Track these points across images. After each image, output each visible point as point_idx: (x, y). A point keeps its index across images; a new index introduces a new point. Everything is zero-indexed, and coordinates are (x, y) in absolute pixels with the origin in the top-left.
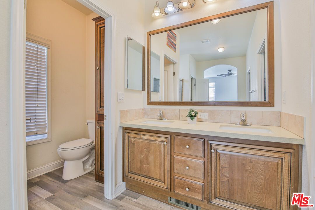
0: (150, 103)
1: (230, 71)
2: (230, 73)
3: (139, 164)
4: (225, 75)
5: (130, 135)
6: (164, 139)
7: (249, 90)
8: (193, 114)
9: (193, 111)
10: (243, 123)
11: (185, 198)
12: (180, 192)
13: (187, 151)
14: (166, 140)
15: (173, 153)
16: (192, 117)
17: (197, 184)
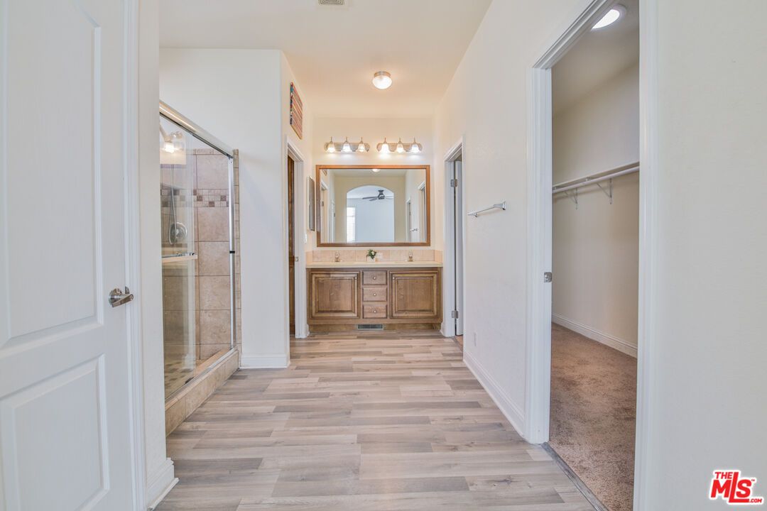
0: (320, 245)
1: (381, 192)
2: (381, 196)
3: (328, 301)
4: (373, 199)
5: (317, 276)
6: (354, 275)
7: (410, 227)
8: (373, 253)
9: (372, 251)
10: (411, 259)
11: (372, 320)
12: (368, 317)
13: (374, 282)
14: (356, 275)
15: (361, 286)
16: (372, 256)
17: (382, 306)
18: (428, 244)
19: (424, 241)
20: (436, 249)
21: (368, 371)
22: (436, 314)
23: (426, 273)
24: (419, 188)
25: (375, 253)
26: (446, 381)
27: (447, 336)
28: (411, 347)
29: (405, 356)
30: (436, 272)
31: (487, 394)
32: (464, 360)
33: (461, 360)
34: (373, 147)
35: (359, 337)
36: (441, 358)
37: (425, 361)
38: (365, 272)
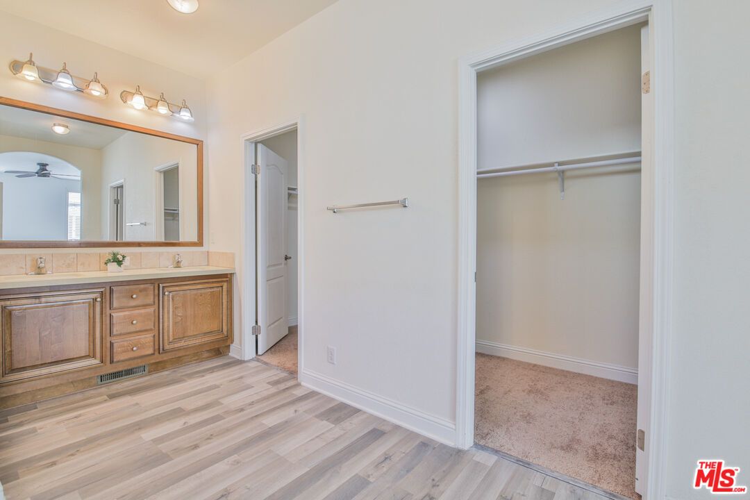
1: (43, 165)
6: (93, 295)
8: (119, 257)
9: (117, 254)
10: (178, 265)
11: (128, 363)
12: (122, 358)
13: (133, 303)
14: (98, 295)
15: (108, 311)
16: (119, 263)
17: (147, 338)
18: (200, 243)
19: (195, 239)
20: (211, 250)
21: (196, 447)
22: (225, 333)
23: (213, 282)
24: (156, 168)
25: (124, 257)
26: (317, 417)
27: (246, 359)
28: (217, 387)
29: (226, 401)
30: (225, 279)
31: (372, 415)
32: (303, 383)
33: (298, 385)
34: (116, 94)
35: (112, 397)
36: (273, 390)
37: (259, 401)
38: (114, 288)
